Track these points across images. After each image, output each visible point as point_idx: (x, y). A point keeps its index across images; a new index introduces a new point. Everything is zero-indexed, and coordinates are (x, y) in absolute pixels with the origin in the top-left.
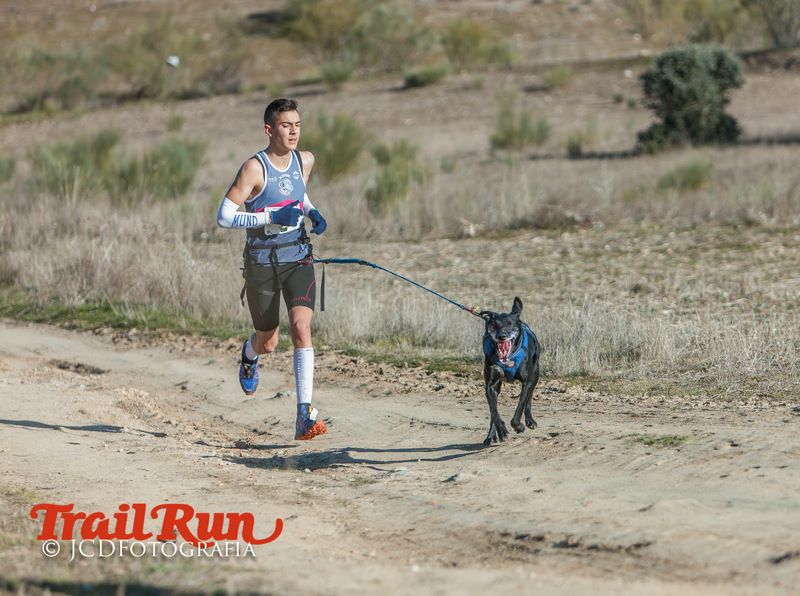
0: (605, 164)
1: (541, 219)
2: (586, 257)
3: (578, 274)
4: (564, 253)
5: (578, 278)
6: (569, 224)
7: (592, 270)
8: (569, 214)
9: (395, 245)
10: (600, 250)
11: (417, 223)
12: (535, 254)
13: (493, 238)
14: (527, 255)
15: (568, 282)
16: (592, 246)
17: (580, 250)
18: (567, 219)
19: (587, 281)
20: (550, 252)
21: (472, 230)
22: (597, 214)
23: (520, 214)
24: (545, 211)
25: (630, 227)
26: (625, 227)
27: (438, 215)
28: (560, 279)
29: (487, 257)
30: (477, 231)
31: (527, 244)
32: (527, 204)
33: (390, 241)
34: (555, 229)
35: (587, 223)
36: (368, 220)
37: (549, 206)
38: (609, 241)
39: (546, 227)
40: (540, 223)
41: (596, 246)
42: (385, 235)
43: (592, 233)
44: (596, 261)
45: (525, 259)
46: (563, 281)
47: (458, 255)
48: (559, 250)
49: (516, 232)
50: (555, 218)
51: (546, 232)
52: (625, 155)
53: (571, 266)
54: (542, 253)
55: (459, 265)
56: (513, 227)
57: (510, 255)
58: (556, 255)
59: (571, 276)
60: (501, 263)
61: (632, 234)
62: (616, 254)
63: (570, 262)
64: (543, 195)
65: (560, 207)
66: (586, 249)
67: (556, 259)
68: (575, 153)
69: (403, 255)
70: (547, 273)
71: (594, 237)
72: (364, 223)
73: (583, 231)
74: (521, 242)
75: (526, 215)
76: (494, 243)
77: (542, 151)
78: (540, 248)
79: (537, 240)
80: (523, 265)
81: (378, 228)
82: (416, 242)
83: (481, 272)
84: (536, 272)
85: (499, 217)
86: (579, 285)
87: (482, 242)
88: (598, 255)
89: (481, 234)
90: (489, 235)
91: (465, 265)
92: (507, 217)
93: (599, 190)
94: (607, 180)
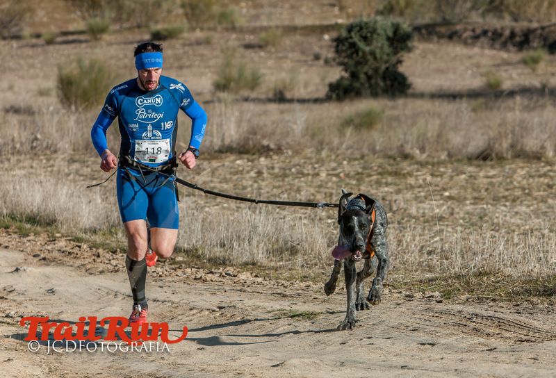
1: (243, 146)
2: (276, 176)
3: (267, 190)
4: (259, 173)
5: (268, 192)
6: (265, 151)
7: (278, 187)
8: (265, 142)
10: (288, 172)
12: (236, 173)
13: (205, 159)
14: (231, 173)
16: (280, 168)
17: (271, 171)
18: (263, 147)
20: (248, 172)
22: (287, 144)
23: (227, 141)
24: (246, 140)
25: (313, 155)
26: (309, 155)
28: (253, 193)
29: (199, 174)
31: (231, 165)
32: (233, 133)
34: (254, 154)
35: (279, 150)
37: (251, 136)
38: (294, 166)
39: (247, 152)
40: (242, 150)
41: (284, 169)
43: (282, 158)
44: (283, 180)
45: (228, 176)
48: (256, 170)
49: (223, 155)
50: (254, 146)
51: (246, 156)
52: (316, 100)
53: (264, 184)
54: (241, 172)
56: (220, 151)
57: (217, 173)
58: (253, 174)
59: (263, 191)
60: (210, 179)
61: (314, 161)
62: (301, 176)
63: (263, 180)
64: (245, 127)
65: (259, 137)
66: (276, 171)
67: (252, 178)
71: (284, 162)
73: (275, 157)
74: (227, 164)
75: (232, 141)
76: (205, 164)
78: (241, 169)
79: (238, 162)
80: (226, 181)
85: (212, 142)
88: (285, 176)
90: (202, 157)
92: (217, 143)
93: (294, 126)
94: (298, 119)
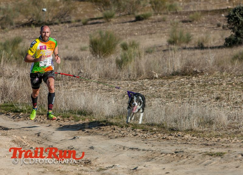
2: (201, 86)
4: (193, 85)
5: (197, 94)
6: (195, 73)
8: (195, 69)
9: (127, 81)
10: (207, 83)
11: (135, 73)
12: (181, 85)
14: (178, 85)
17: (198, 84)
18: (194, 71)
20: (187, 84)
21: (157, 76)
22: (206, 69)
23: (176, 70)
24: (185, 68)
25: (219, 75)
26: (217, 75)
27: (144, 70)
29: (162, 86)
30: (159, 76)
31: (178, 81)
32: (178, 65)
33: (125, 80)
34: (189, 75)
35: (202, 73)
36: (117, 72)
37: (187, 67)
38: (210, 80)
39: (186, 75)
40: (184, 73)
41: (205, 82)
42: (123, 78)
43: (204, 77)
44: (204, 88)
45: (177, 87)
46: (190, 96)
47: (151, 86)
48: (191, 83)
49: (174, 77)
50: (190, 71)
51: (186, 77)
52: (219, 47)
53: (195, 90)
54: (184, 85)
55: (151, 89)
56: (173, 75)
57: (171, 86)
58: (189, 85)
60: (168, 89)
61: (219, 77)
62: (213, 85)
63: (194, 88)
64: (184, 62)
65: (191, 67)
66: (201, 83)
67: (189, 87)
69: (130, 85)
70: (185, 92)
71: (204, 79)
72: (115, 73)
73: (200, 76)
74: (176, 81)
75: (178, 70)
76: (165, 81)
78: (183, 83)
79: (182, 80)
80: (176, 89)
81: (120, 75)
82: (135, 80)
83: (160, 92)
86: (197, 97)
87: (161, 81)
88: (206, 85)
89: (160, 77)
90: (164, 78)
91: (154, 89)
92: (171, 70)
93: (209, 61)
94: (211, 57)
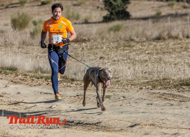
0: (94, 25)
2: (88, 49)
4: (83, 48)
5: (86, 55)
6: (84, 41)
7: (90, 53)
8: (84, 38)
10: (92, 48)
12: (75, 49)
15: (84, 56)
19: (89, 56)
20: (79, 48)
22: (92, 38)
25: (100, 41)
28: (81, 55)
31: (73, 46)
33: (37, 46)
34: (80, 42)
35: (89, 40)
36: (31, 40)
37: (79, 36)
38: (95, 45)
39: (78, 41)
40: (76, 41)
41: (91, 47)
42: (35, 44)
43: (90, 43)
44: (91, 51)
45: (72, 50)
48: (81, 48)
50: (80, 39)
51: (78, 43)
52: (99, 22)
53: (85, 52)
54: (77, 49)
58: (81, 49)
59: (84, 54)
61: (101, 43)
62: (97, 48)
63: (84, 51)
65: (82, 36)
66: (88, 47)
67: (80, 50)
68: (86, 22)
70: (78, 54)
71: (91, 44)
72: (30, 41)
73: (88, 43)
77: (78, 22)
78: (76, 47)
79: (76, 45)
81: (33, 42)
84: (75, 54)
86: (86, 57)
88: (92, 49)
93: (93, 32)
94: (94, 29)
